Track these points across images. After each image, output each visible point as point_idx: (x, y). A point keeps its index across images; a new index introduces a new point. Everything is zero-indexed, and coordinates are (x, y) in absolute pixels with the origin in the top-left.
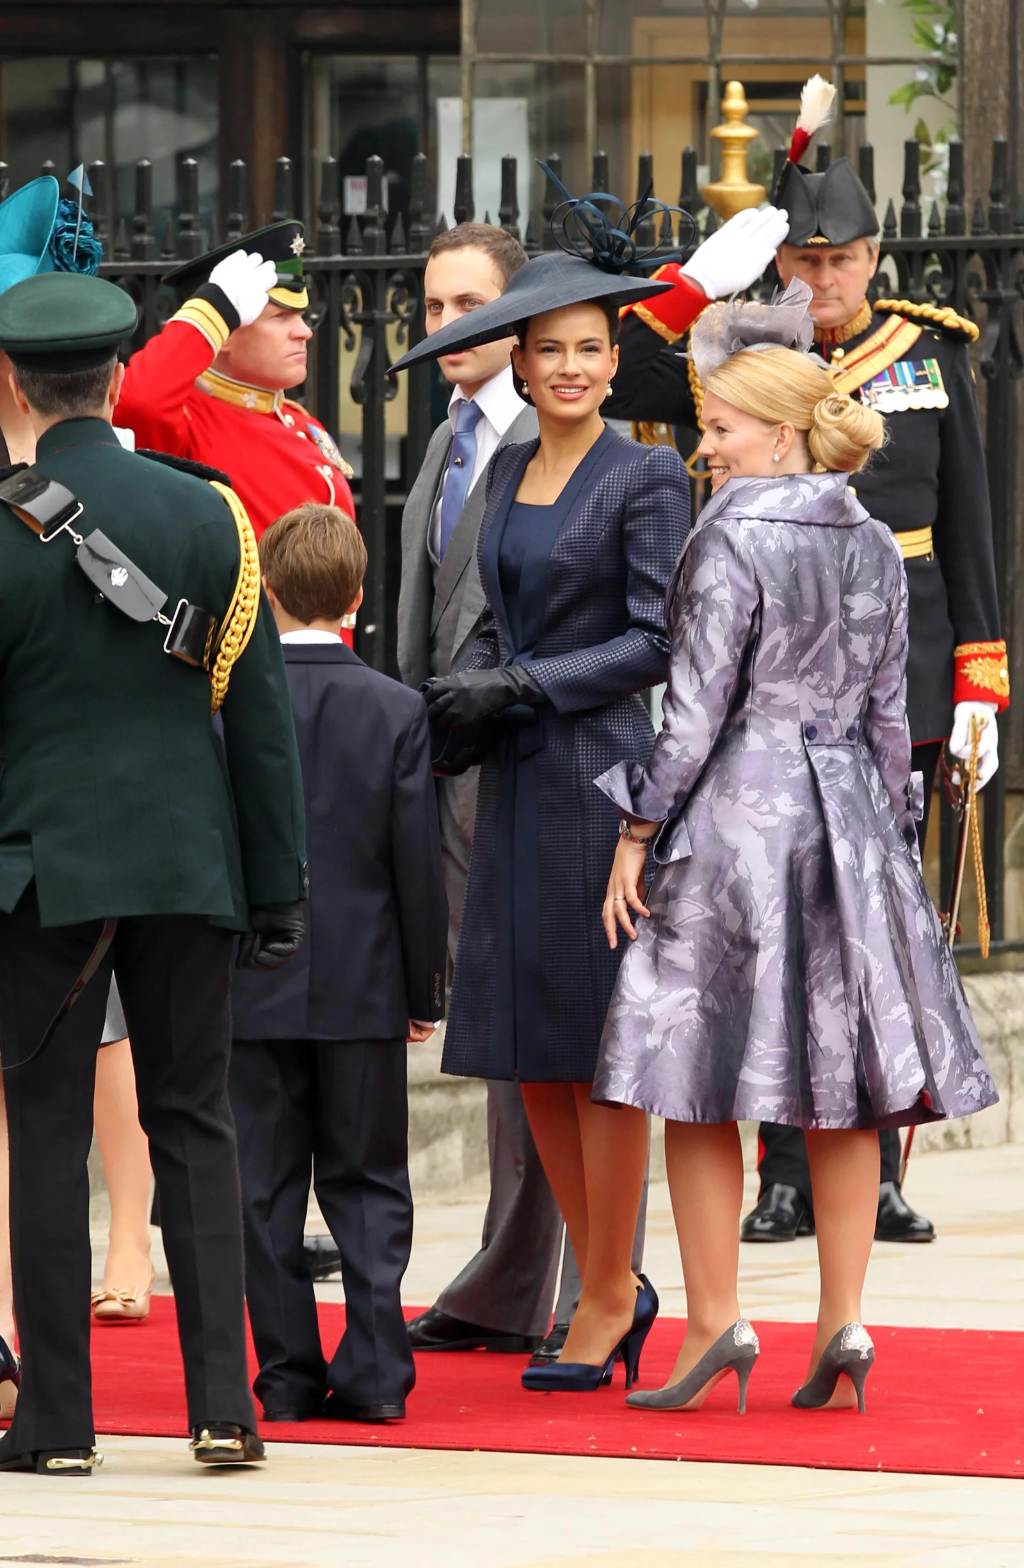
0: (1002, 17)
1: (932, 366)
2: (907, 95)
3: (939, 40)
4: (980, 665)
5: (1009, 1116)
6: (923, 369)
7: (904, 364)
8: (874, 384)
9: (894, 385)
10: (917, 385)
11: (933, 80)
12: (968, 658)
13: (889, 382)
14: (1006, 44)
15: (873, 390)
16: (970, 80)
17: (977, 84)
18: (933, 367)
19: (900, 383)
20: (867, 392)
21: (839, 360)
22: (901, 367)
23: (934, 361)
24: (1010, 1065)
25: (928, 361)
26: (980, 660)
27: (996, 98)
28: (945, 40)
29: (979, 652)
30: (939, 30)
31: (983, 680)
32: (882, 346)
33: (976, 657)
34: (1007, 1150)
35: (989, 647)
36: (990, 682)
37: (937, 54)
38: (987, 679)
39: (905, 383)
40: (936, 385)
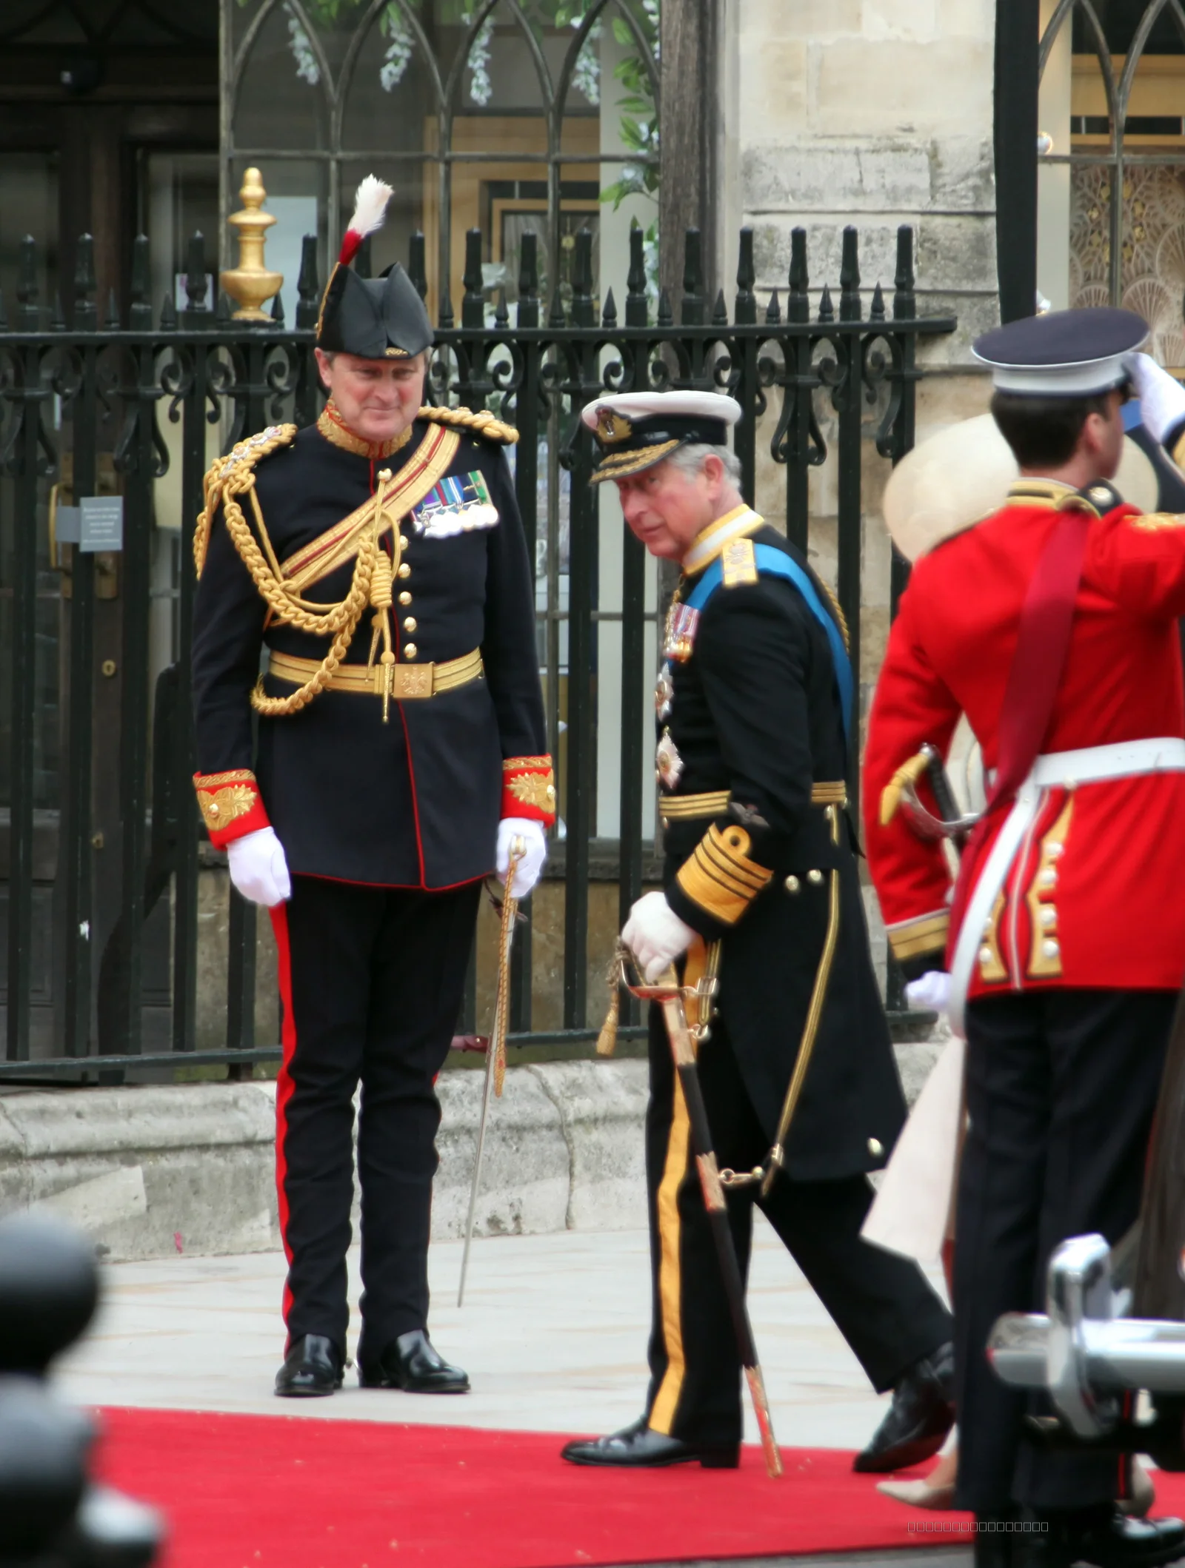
0: (694, 116)
1: (476, 479)
2: (616, 193)
3: (644, 138)
4: (527, 779)
5: (569, 1202)
6: (468, 483)
7: (450, 480)
8: (426, 506)
9: (444, 505)
10: (466, 502)
11: (640, 178)
12: (515, 773)
13: (439, 502)
14: (697, 142)
15: (425, 513)
16: (666, 177)
17: (671, 182)
18: (478, 480)
19: (450, 502)
20: (419, 515)
21: (387, 483)
22: (447, 484)
23: (479, 473)
24: (571, 1153)
25: (473, 473)
26: (527, 775)
27: (688, 196)
28: (650, 139)
29: (526, 766)
30: (644, 128)
31: (529, 796)
32: (424, 465)
33: (522, 772)
34: (565, 1237)
35: (537, 762)
36: (536, 797)
37: (642, 152)
38: (533, 795)
39: (454, 501)
40: (483, 500)
